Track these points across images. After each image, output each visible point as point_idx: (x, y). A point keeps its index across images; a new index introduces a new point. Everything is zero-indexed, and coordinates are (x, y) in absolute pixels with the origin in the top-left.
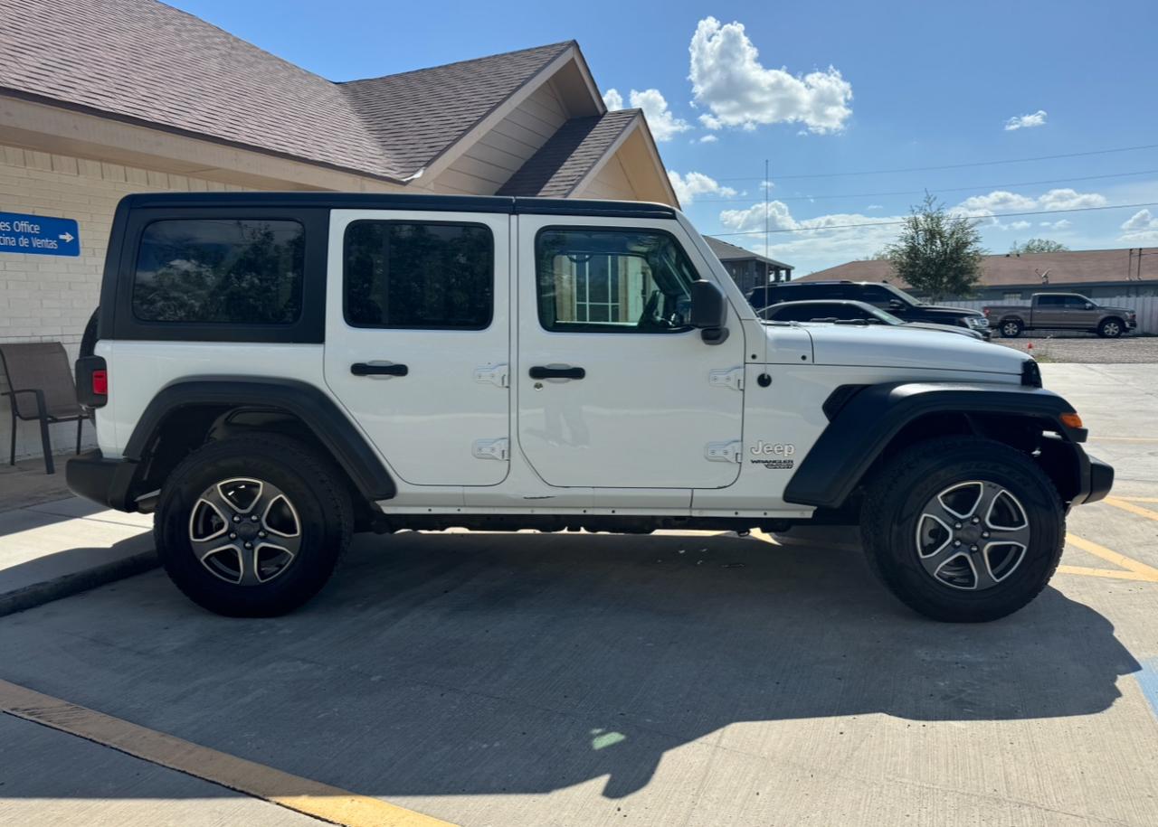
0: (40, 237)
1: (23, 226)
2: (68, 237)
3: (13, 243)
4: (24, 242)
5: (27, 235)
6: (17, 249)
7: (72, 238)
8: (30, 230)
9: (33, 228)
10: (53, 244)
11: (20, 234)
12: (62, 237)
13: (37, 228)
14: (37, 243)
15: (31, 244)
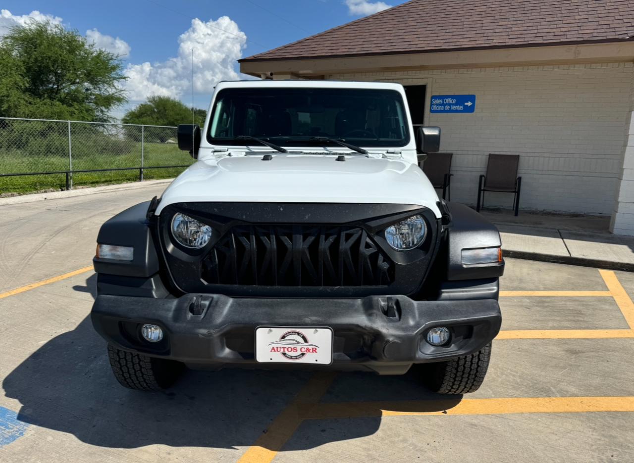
0: (455, 105)
1: (449, 100)
2: (469, 104)
3: (442, 108)
4: (447, 108)
5: (450, 105)
6: (444, 111)
7: (471, 104)
8: (451, 102)
9: (452, 101)
10: (461, 108)
11: (446, 105)
12: (466, 104)
13: (454, 101)
14: (453, 108)
15: (450, 108)
